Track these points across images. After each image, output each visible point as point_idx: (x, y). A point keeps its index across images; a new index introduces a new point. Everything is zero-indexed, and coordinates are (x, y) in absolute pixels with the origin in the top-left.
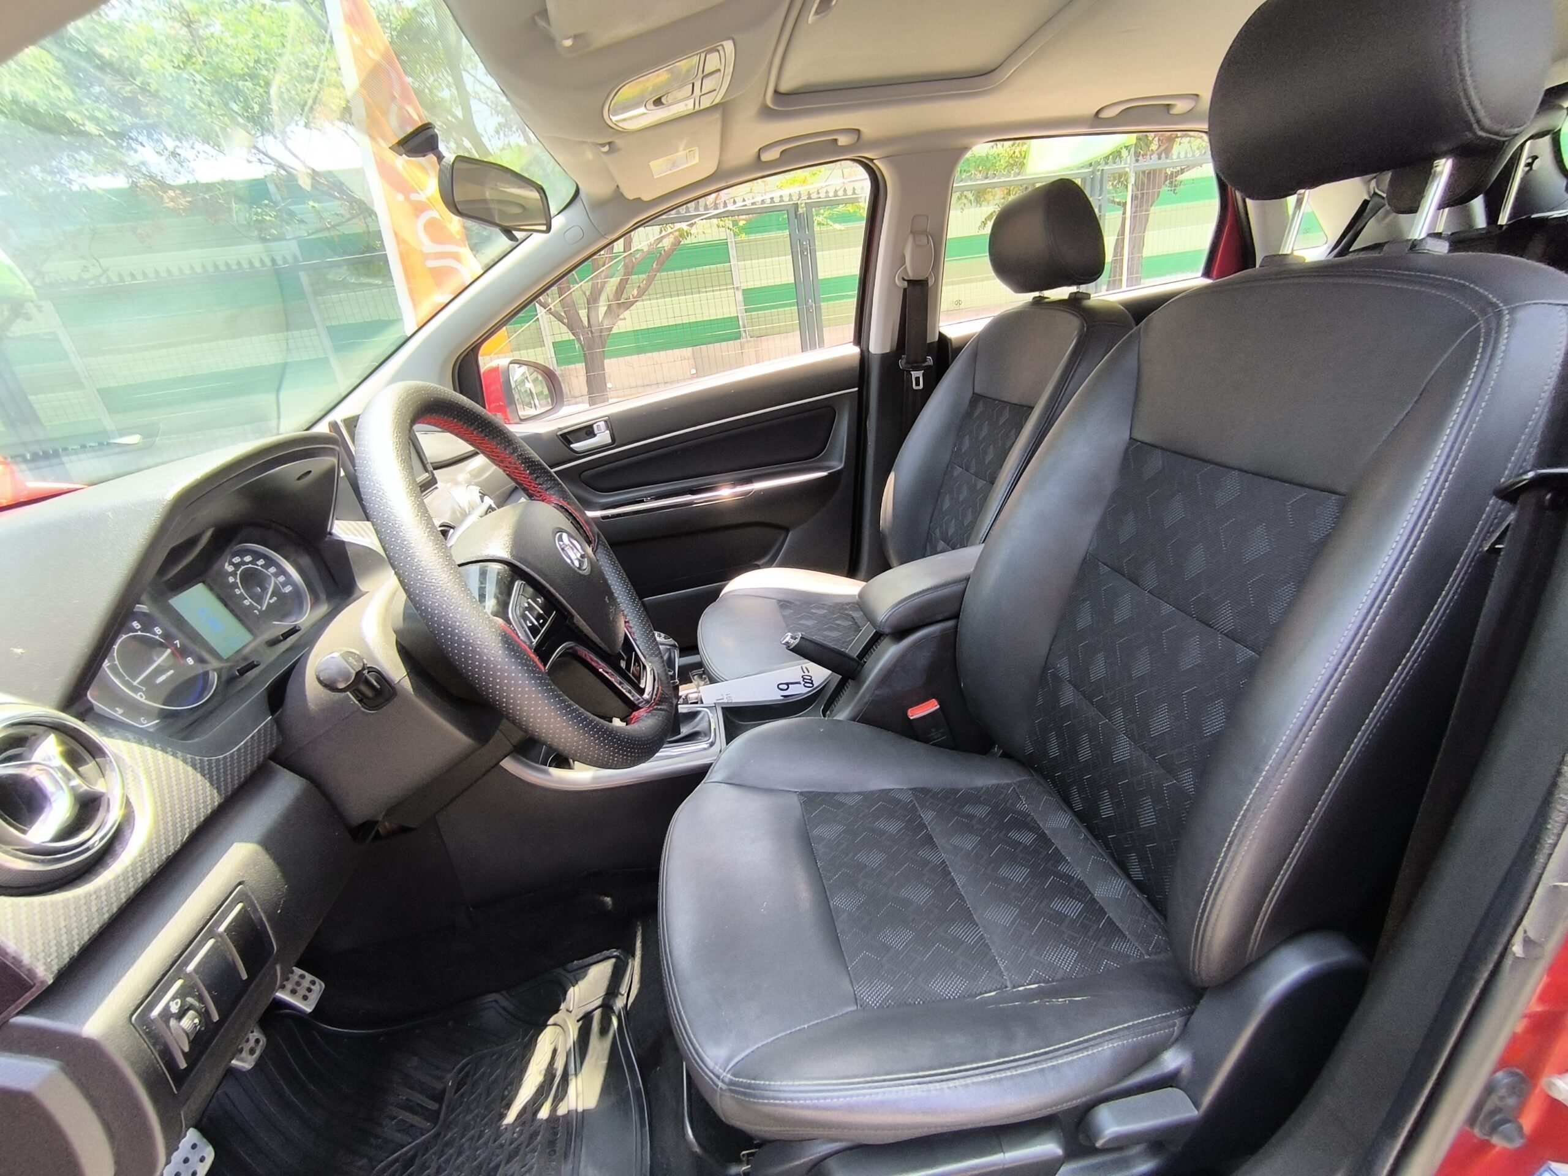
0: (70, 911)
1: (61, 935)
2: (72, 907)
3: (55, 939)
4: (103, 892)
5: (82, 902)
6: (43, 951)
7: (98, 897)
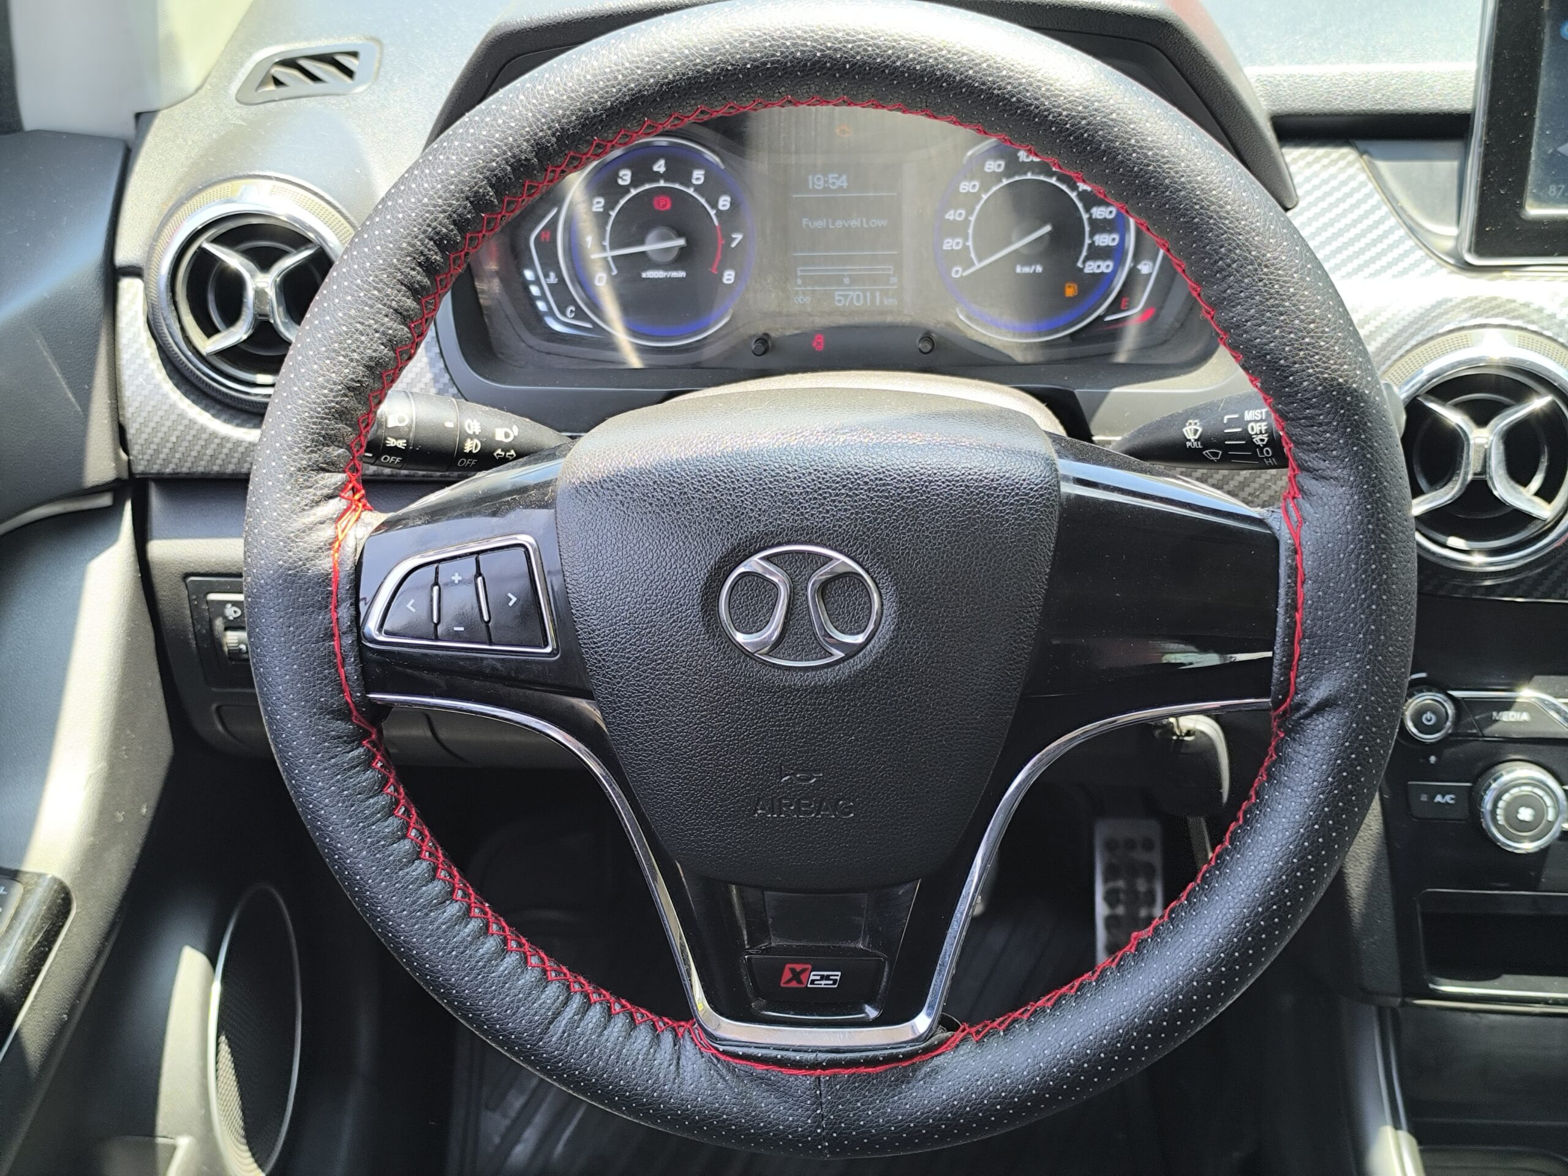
0: (189, 434)
1: (165, 447)
2: (193, 432)
3: (158, 445)
4: (229, 445)
5: (205, 436)
6: (142, 445)
7: (221, 446)
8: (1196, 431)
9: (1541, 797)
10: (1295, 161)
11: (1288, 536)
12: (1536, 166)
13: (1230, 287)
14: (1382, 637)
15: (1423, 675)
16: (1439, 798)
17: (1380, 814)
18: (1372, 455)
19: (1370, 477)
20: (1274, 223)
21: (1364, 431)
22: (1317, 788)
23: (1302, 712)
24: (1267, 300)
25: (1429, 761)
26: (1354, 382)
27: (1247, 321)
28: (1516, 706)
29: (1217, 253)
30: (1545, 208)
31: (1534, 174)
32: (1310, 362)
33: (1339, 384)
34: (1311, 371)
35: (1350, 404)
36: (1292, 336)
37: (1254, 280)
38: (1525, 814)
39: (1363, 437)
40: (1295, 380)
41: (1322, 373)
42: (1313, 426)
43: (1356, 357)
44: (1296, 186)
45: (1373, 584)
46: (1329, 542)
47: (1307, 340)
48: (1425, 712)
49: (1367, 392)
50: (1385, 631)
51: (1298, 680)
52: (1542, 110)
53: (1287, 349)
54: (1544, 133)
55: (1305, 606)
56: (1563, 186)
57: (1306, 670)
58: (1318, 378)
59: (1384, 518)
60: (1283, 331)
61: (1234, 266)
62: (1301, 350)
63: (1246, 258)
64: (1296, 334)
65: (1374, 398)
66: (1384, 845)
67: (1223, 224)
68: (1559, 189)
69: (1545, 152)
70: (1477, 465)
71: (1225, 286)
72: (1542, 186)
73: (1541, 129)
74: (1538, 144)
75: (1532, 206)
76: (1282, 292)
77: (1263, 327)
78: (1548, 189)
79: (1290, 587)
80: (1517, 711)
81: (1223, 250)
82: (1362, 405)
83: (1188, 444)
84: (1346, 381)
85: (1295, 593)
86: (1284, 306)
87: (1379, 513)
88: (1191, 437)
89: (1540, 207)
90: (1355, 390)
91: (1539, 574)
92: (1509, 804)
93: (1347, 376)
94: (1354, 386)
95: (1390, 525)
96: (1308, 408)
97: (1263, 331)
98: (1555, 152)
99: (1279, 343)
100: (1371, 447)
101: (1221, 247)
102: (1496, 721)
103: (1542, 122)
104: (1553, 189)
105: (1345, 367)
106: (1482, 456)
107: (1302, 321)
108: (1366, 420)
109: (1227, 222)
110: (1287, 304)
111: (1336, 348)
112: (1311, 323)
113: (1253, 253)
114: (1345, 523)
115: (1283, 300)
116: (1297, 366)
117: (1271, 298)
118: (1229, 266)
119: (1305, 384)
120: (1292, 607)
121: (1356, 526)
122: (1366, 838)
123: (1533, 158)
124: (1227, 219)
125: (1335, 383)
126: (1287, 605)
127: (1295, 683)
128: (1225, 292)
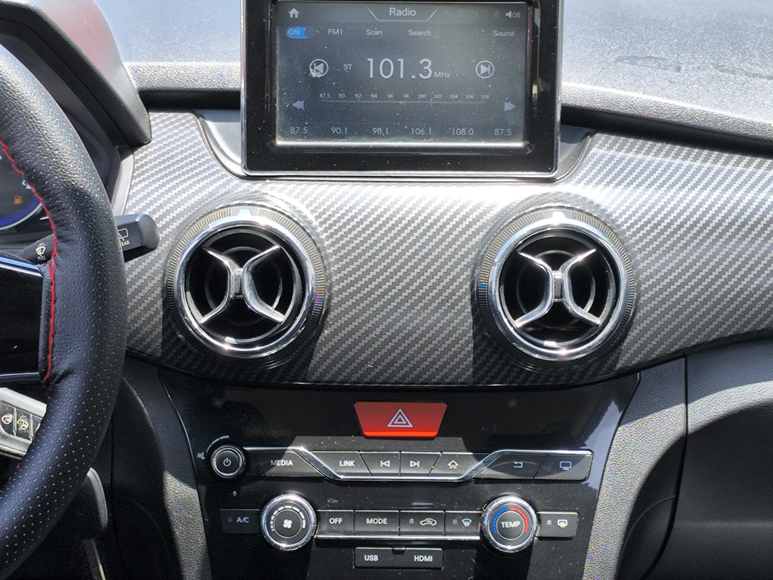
8: (42, 249)
9: (298, 513)
10: (155, 119)
11: (48, 275)
12: (280, 115)
13: (12, 131)
14: (99, 332)
15: (227, 437)
16: (239, 520)
17: (204, 533)
18: (92, 225)
19: (91, 238)
20: (37, 95)
21: (88, 212)
22: (63, 423)
23: (56, 379)
24: (31, 137)
25: (232, 494)
26: (81, 185)
27: (22, 150)
28: (285, 456)
29: (4, 111)
30: (289, 141)
31: (279, 120)
32: (56, 172)
33: (72, 185)
34: (56, 177)
35: (79, 196)
36: (46, 157)
37: (24, 126)
38: (288, 524)
39: (87, 215)
40: (48, 183)
41: (63, 178)
42: (60, 210)
43: (83, 171)
44: (152, 133)
45: (93, 300)
46: (69, 277)
47: (54, 160)
48: (225, 458)
49: (89, 191)
50: (101, 327)
51: (53, 359)
52: (279, 80)
53: (43, 165)
54: (282, 94)
55: (56, 315)
56: (299, 128)
57: (57, 353)
58: (60, 182)
59: (99, 262)
60: (41, 155)
61: (13, 118)
62: (51, 165)
63: (19, 113)
64: (48, 156)
65: (94, 195)
66: (207, 554)
67: (7, 94)
68: (296, 130)
69: (285, 107)
70: (237, 288)
71: (9, 130)
72: (285, 127)
73: (280, 91)
74: (280, 101)
75: (280, 139)
76: (39, 132)
77: (30, 153)
78: (290, 129)
79: (47, 303)
80: (285, 460)
81: (7, 109)
82: (86, 197)
83: (39, 258)
84: (77, 184)
85: (50, 307)
86: (40, 141)
87: (96, 259)
88: (40, 253)
89: (285, 140)
90: (82, 189)
91: (287, 364)
92: (277, 518)
93: (77, 180)
94: (81, 187)
95: (103, 266)
96: (57, 200)
97: (30, 155)
98: (291, 105)
99: (39, 162)
100: (92, 221)
101: (6, 107)
102: (273, 466)
103: (281, 88)
104: (292, 129)
105: (76, 176)
106: (239, 282)
107: (51, 149)
108: (88, 206)
109: (8, 93)
110: (42, 139)
111: (71, 165)
112: (56, 150)
113: (23, 110)
114: (78, 266)
115: (40, 137)
116: (49, 175)
117: (33, 136)
118: (10, 118)
119: (54, 185)
120: (49, 316)
121: (83, 267)
122: (195, 550)
123: (278, 110)
124: (8, 91)
125: (70, 185)
126: (46, 314)
127: (52, 361)
128: (9, 133)
